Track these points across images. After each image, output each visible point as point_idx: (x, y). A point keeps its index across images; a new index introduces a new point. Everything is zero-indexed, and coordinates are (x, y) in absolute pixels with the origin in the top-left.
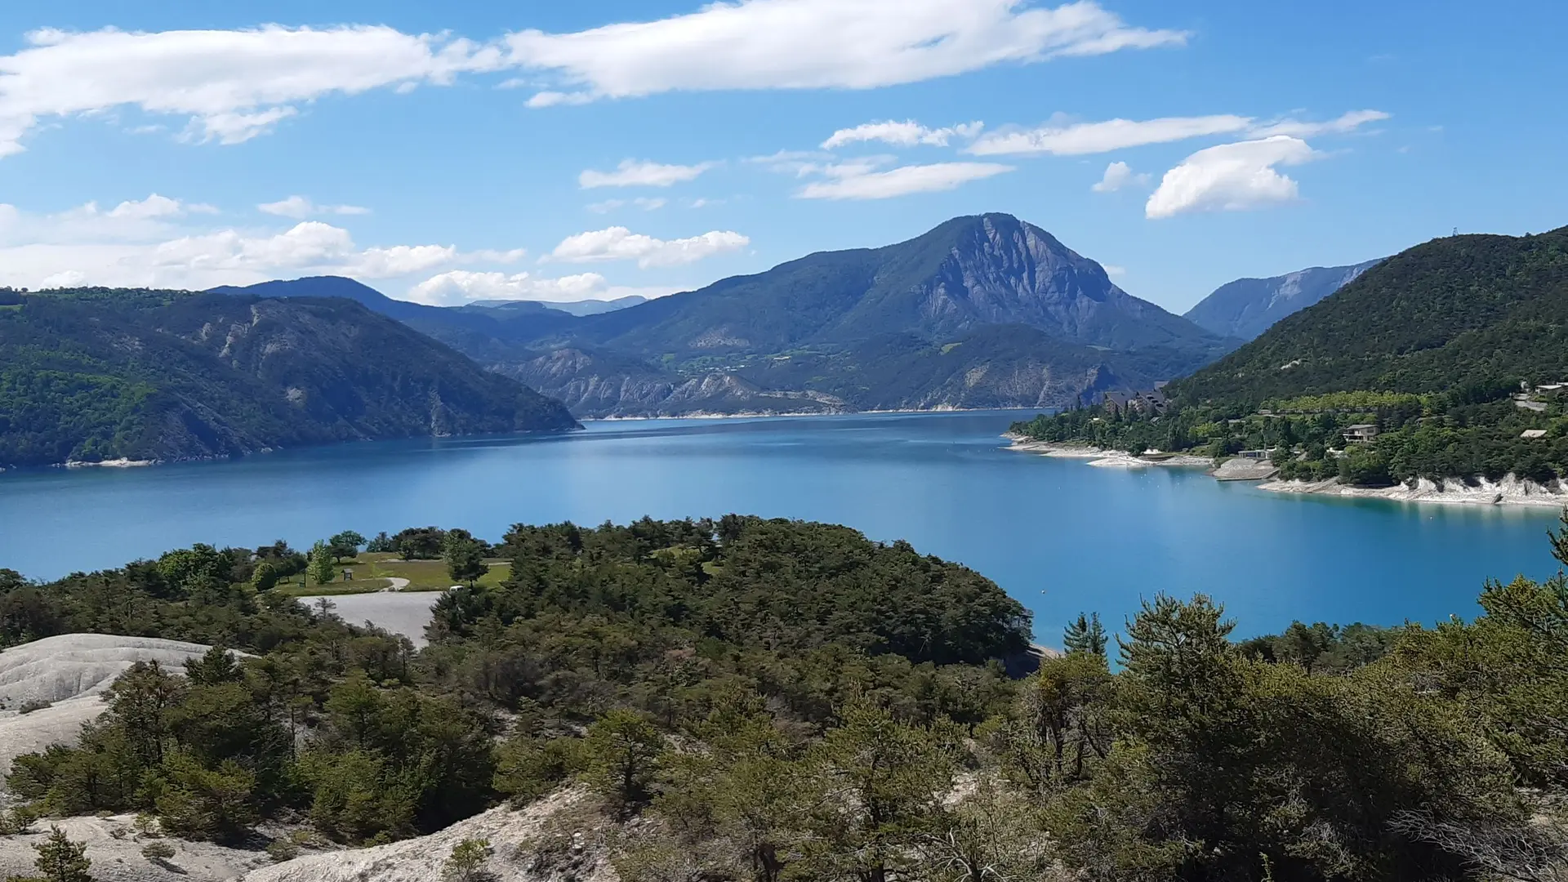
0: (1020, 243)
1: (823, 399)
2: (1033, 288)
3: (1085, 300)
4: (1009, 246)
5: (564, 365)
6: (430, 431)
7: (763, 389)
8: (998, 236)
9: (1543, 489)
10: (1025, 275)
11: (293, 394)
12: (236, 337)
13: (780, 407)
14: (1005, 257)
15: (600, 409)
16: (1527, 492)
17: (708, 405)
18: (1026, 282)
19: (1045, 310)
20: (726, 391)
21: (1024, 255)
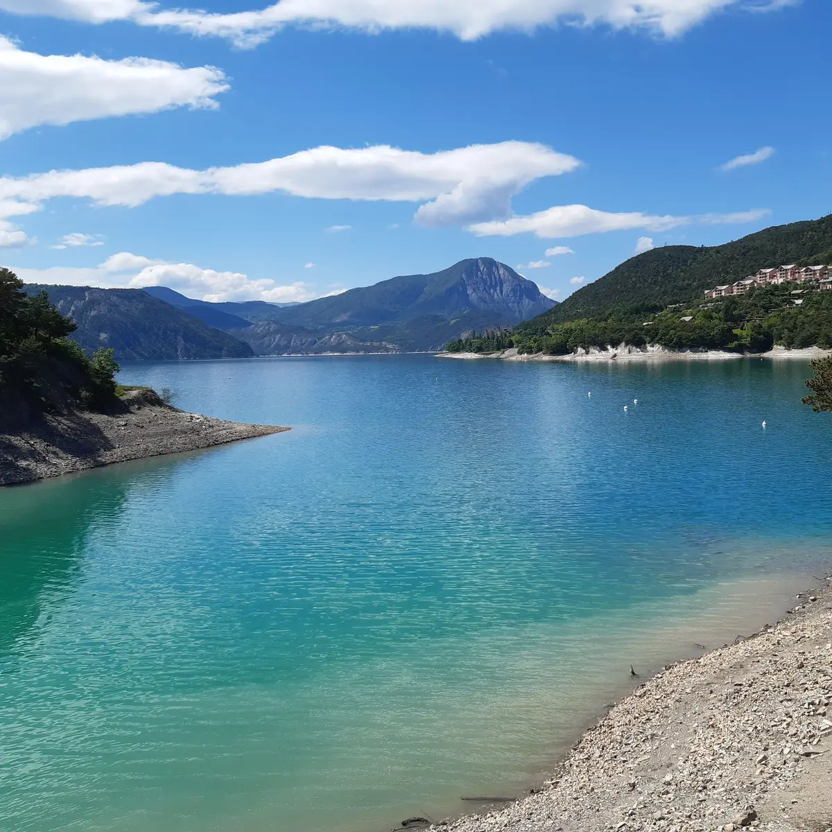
0: (496, 272)
1: (390, 346)
2: (502, 295)
3: (527, 300)
4: (490, 273)
5: (264, 329)
6: (177, 356)
7: (362, 341)
8: (485, 269)
9: (638, 350)
10: (498, 288)
11: (103, 336)
12: (76, 307)
13: (367, 350)
14: (488, 279)
15: (280, 350)
16: (630, 352)
17: (333, 349)
18: (498, 291)
19: (507, 305)
20: (343, 341)
21: (497, 279)
